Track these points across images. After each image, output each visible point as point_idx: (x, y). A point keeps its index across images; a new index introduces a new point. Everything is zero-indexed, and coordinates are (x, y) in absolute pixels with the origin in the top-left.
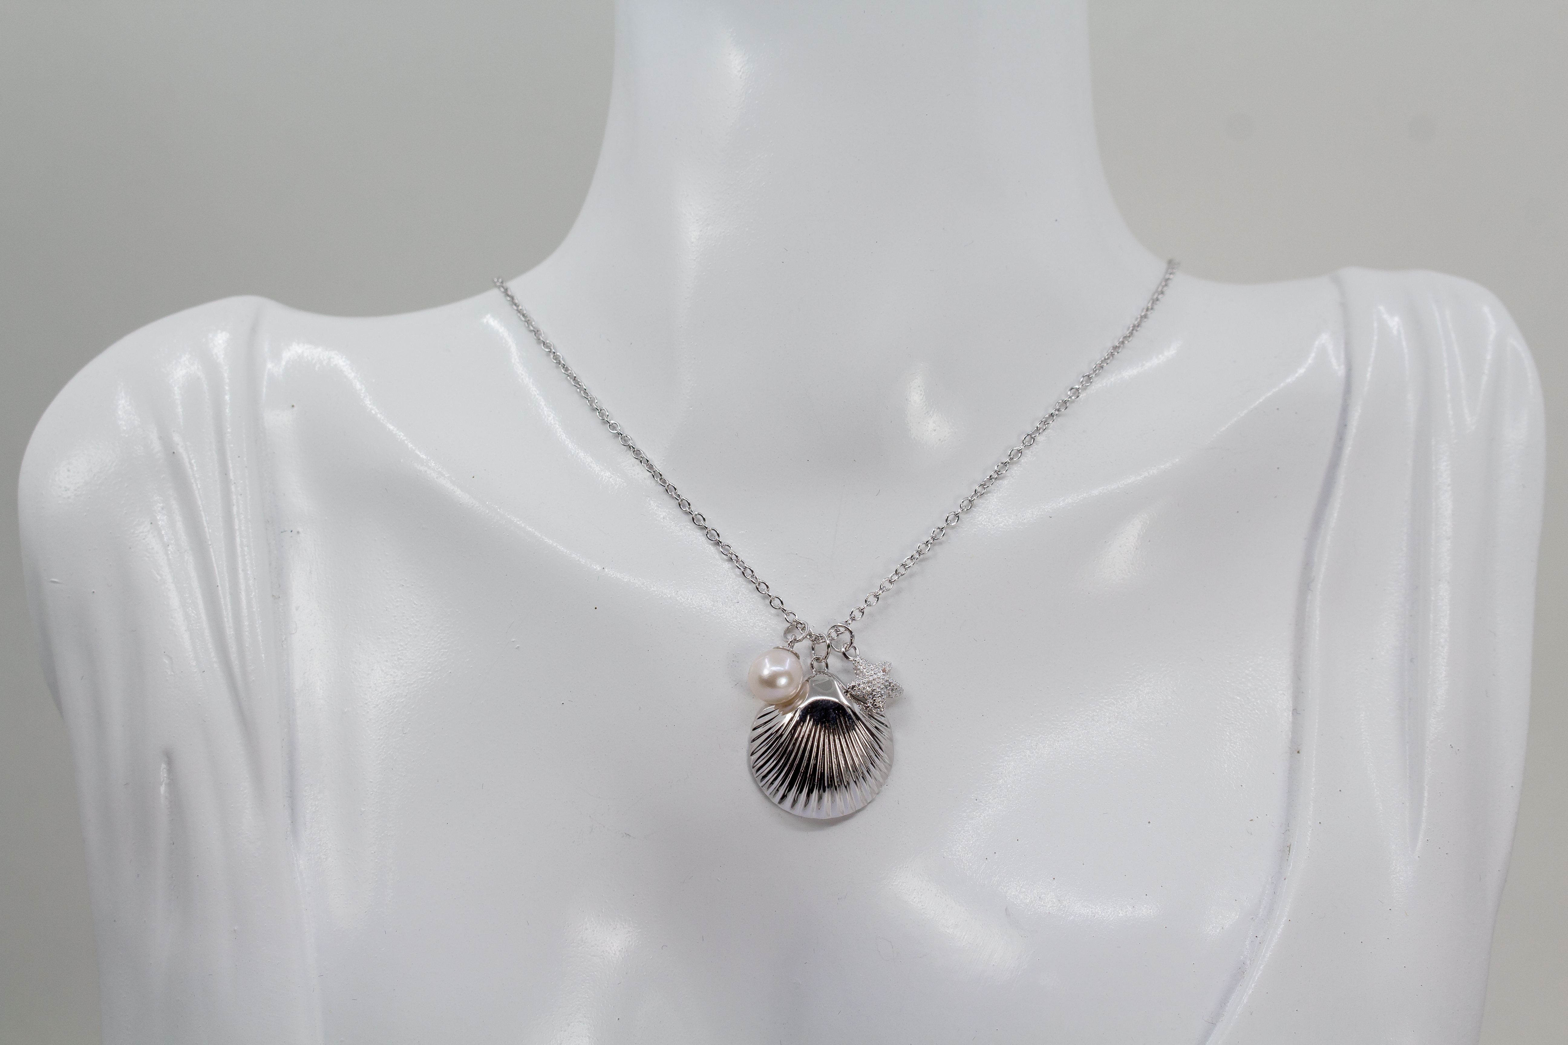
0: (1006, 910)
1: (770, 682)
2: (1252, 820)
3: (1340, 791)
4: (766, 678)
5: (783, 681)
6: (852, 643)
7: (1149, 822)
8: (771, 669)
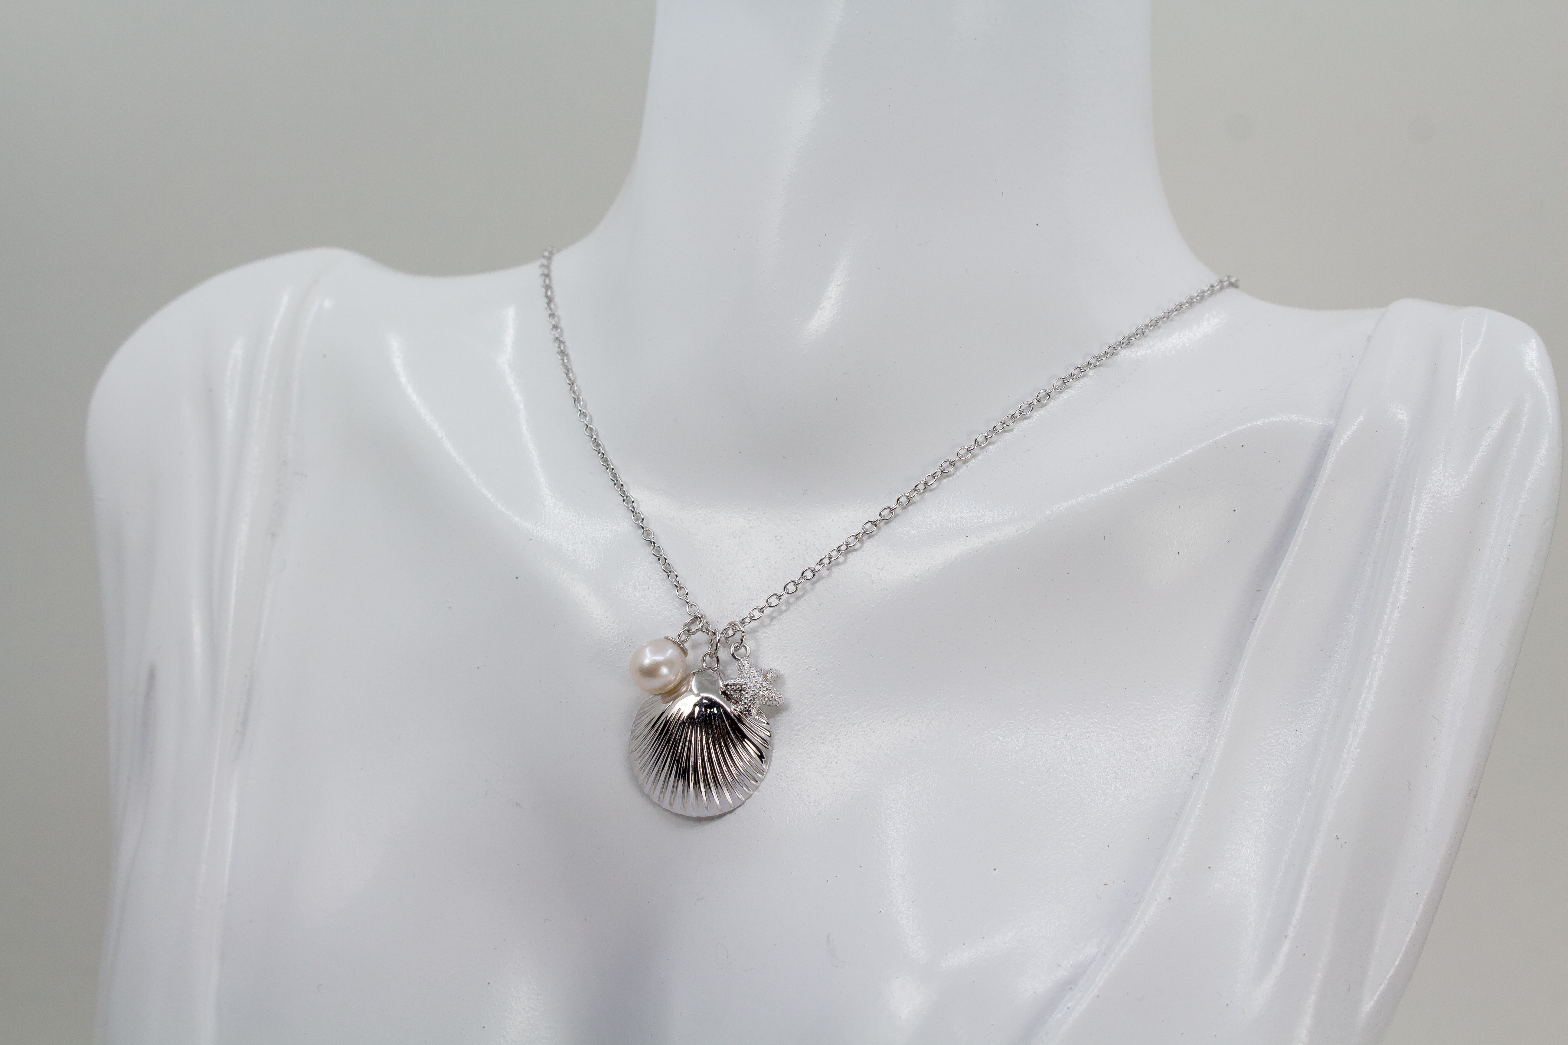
0: (828, 936)
1: (650, 672)
2: (1106, 884)
3: (1209, 868)
4: (646, 666)
5: (664, 670)
6: (742, 643)
7: (995, 869)
8: (652, 658)
